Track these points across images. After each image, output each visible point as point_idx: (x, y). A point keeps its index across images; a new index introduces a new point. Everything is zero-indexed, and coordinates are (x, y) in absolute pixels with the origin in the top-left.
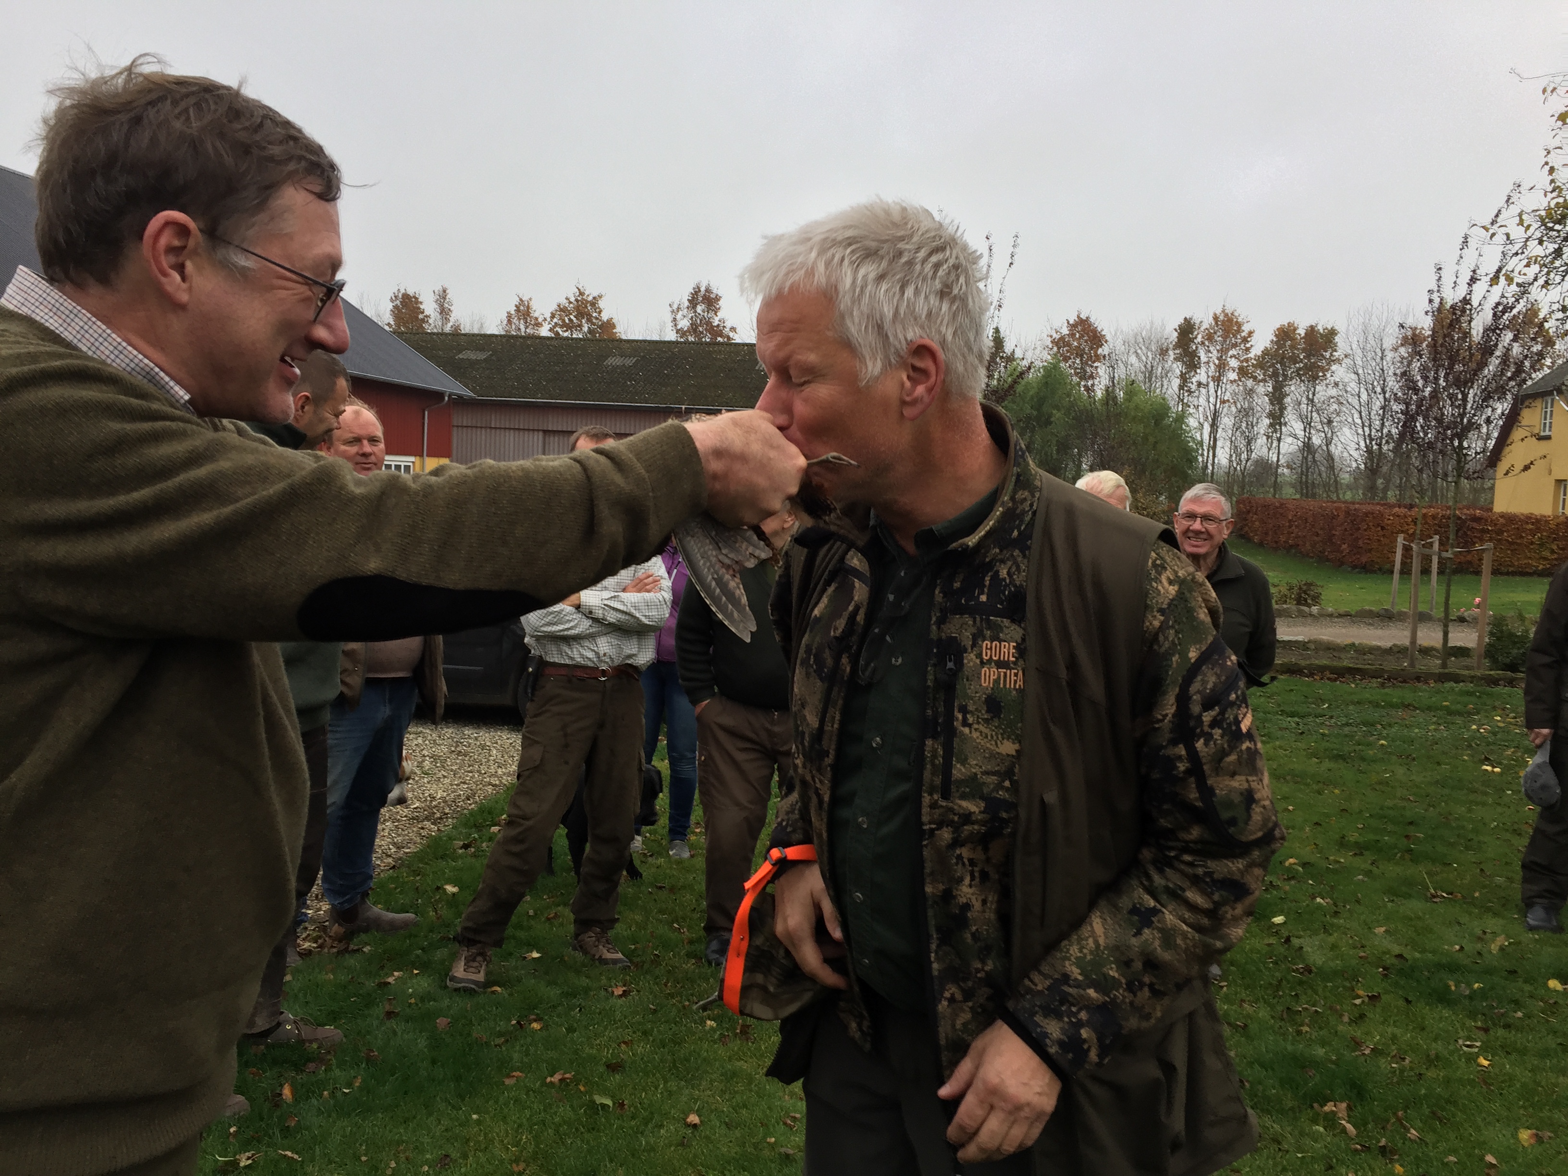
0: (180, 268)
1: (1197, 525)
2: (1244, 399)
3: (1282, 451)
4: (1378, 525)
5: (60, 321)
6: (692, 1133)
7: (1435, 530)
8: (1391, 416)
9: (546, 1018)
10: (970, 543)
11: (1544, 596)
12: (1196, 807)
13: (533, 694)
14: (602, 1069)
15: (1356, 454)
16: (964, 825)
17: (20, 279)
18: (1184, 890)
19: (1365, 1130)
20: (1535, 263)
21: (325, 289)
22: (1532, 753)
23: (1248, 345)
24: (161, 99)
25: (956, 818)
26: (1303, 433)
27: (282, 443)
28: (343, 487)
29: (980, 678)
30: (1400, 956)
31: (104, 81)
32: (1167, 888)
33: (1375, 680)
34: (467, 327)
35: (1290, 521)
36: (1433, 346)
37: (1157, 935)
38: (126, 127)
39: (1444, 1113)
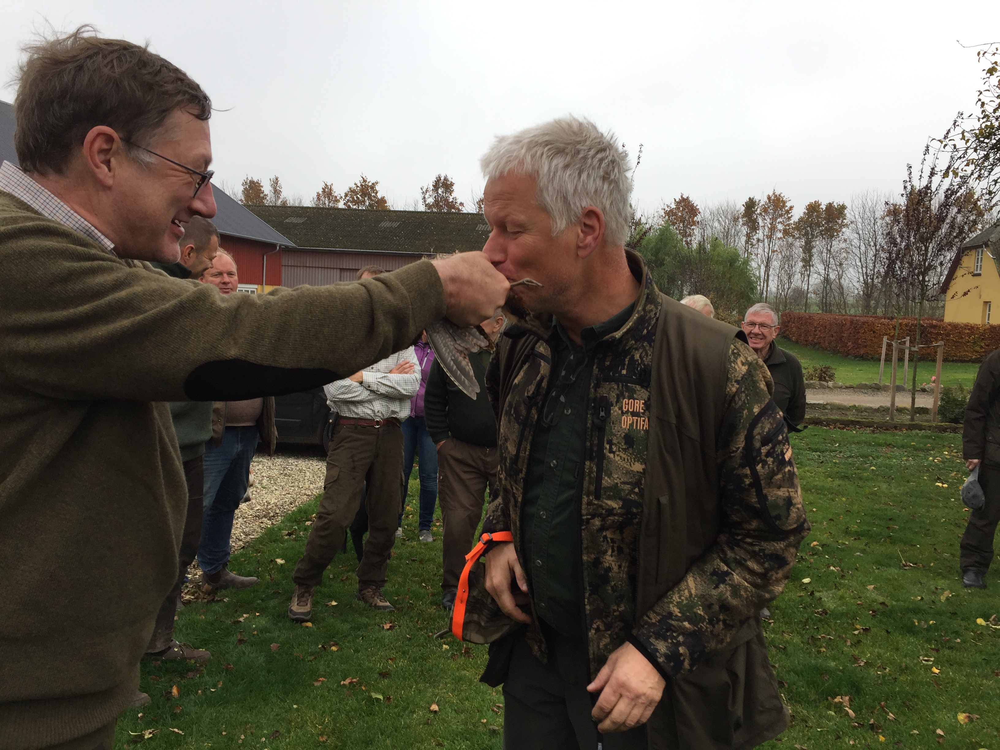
0: (108, 163)
1: (756, 330)
2: (787, 250)
3: (810, 283)
4: (871, 330)
5: (31, 197)
6: (434, 716)
7: (907, 333)
8: (880, 261)
9: (341, 643)
10: (617, 336)
11: (976, 375)
12: (755, 507)
13: (332, 436)
14: (376, 676)
15: (857, 285)
16: (609, 516)
17: (5, 169)
18: (746, 561)
19: (860, 714)
20: (972, 164)
21: (200, 177)
22: (967, 475)
23: (789, 215)
24: (97, 54)
25: (604, 512)
26: (824, 272)
27: (173, 274)
28: (213, 303)
29: (621, 423)
30: (883, 603)
31: (58, 42)
32: (735, 559)
33: (868, 428)
34: (291, 202)
35: (815, 327)
36: (907, 216)
37: (729, 588)
38: (73, 72)
39: (911, 703)
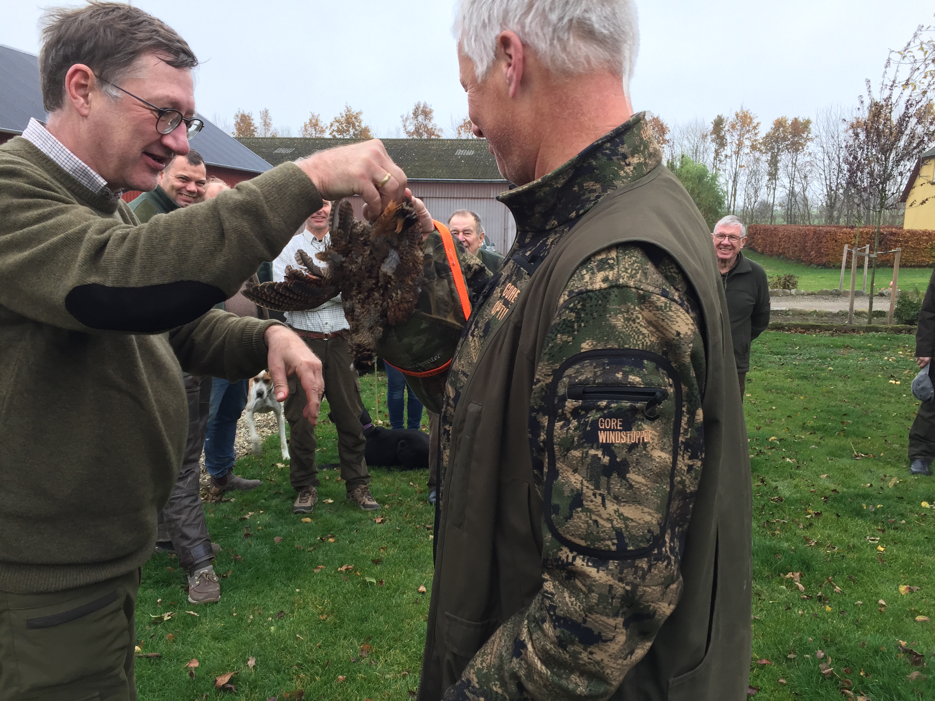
0: (85, 96)
1: (726, 241)
2: (754, 164)
3: (776, 196)
4: (833, 239)
6: (422, 596)
7: (867, 241)
8: (842, 173)
9: (337, 535)
14: (370, 563)
15: (821, 197)
19: (810, 587)
20: (929, 75)
23: (757, 131)
26: (789, 185)
29: (493, 307)
30: (834, 491)
33: (827, 332)
34: (280, 135)
35: (780, 238)
39: (856, 578)
